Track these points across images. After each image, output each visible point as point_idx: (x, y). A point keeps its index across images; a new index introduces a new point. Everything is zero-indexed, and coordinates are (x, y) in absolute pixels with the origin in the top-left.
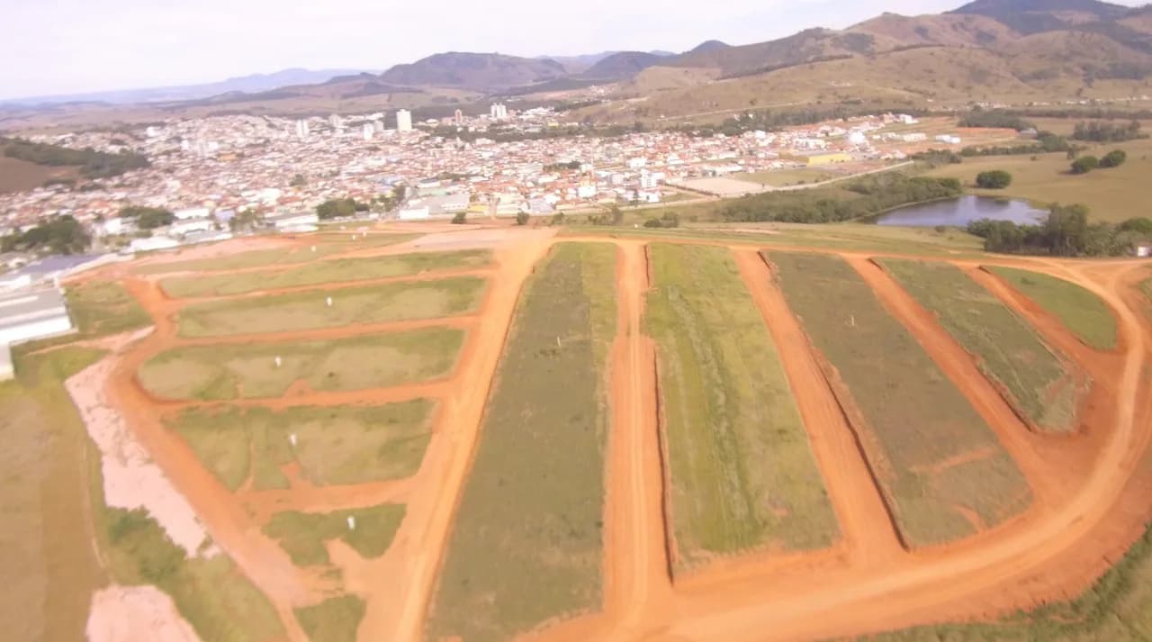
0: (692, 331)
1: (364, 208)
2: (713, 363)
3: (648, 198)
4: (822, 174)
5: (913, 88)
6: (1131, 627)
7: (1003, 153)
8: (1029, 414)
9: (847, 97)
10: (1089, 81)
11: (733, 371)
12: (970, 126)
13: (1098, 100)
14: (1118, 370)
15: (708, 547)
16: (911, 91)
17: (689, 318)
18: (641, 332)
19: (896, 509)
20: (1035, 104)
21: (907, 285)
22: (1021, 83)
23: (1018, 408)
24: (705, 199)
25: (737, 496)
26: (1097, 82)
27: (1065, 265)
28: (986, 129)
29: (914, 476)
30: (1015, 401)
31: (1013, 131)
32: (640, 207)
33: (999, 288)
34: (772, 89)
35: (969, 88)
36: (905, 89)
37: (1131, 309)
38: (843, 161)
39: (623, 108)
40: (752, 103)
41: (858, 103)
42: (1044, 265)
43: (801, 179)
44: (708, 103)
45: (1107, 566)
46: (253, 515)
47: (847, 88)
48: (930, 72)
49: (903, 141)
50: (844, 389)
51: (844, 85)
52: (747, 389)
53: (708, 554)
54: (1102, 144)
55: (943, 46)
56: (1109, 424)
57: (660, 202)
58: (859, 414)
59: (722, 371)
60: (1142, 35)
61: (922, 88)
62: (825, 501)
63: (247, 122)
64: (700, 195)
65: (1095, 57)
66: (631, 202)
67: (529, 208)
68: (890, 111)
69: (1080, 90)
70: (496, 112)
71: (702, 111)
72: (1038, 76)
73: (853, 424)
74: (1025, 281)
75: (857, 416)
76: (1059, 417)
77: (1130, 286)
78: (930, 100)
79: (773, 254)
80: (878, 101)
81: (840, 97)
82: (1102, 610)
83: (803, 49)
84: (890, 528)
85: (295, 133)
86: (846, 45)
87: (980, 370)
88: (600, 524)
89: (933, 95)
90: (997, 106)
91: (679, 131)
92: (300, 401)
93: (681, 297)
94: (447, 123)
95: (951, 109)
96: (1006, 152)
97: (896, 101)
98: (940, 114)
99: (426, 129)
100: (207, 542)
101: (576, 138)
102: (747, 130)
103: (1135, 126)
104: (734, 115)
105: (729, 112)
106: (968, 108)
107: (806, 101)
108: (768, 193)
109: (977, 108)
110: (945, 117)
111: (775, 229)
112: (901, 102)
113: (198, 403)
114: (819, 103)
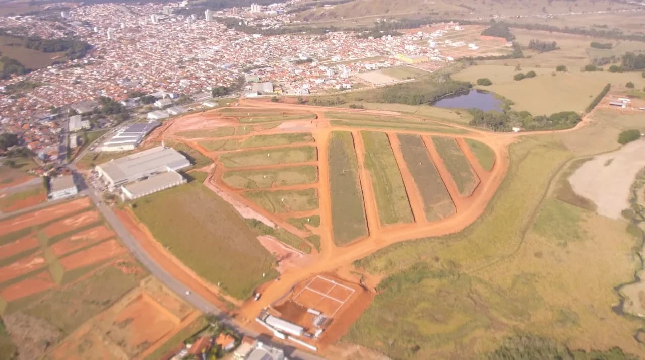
0: (378, 168)
1: (229, 90)
2: (385, 178)
3: (346, 86)
5: (464, 4)
9: (433, 10)
11: (390, 181)
12: (486, 35)
15: (388, 223)
16: (464, 7)
17: (377, 163)
18: (365, 167)
20: (521, 16)
25: (392, 212)
28: (493, 38)
29: (430, 208)
31: (504, 40)
32: (343, 92)
33: (466, 149)
34: (396, 4)
35: (492, 5)
36: (461, 6)
39: (322, 12)
40: (387, 11)
41: (437, 14)
43: (409, 76)
46: (282, 219)
47: (432, 5)
49: (453, 46)
51: (431, 2)
52: (394, 186)
57: (351, 89)
61: (469, 4)
63: (118, 10)
64: (368, 84)
66: (340, 88)
68: (452, 20)
70: (254, 7)
71: (362, 15)
76: (466, 193)
77: (505, 147)
79: (402, 135)
80: (447, 13)
81: (429, 10)
89: (473, 10)
90: (503, 17)
91: (353, 32)
92: (278, 189)
93: (374, 155)
94: (229, 15)
95: (481, 19)
96: (495, 58)
97: (456, 13)
98: (475, 23)
99: (220, 20)
100: (276, 226)
101: (303, 34)
102: (384, 35)
103: (554, 44)
104: (378, 19)
105: (376, 17)
106: (488, 19)
107: (413, 12)
108: (395, 85)
109: (493, 20)
110: (477, 26)
111: (399, 112)
112: (458, 14)
113: (248, 189)
114: (419, 13)
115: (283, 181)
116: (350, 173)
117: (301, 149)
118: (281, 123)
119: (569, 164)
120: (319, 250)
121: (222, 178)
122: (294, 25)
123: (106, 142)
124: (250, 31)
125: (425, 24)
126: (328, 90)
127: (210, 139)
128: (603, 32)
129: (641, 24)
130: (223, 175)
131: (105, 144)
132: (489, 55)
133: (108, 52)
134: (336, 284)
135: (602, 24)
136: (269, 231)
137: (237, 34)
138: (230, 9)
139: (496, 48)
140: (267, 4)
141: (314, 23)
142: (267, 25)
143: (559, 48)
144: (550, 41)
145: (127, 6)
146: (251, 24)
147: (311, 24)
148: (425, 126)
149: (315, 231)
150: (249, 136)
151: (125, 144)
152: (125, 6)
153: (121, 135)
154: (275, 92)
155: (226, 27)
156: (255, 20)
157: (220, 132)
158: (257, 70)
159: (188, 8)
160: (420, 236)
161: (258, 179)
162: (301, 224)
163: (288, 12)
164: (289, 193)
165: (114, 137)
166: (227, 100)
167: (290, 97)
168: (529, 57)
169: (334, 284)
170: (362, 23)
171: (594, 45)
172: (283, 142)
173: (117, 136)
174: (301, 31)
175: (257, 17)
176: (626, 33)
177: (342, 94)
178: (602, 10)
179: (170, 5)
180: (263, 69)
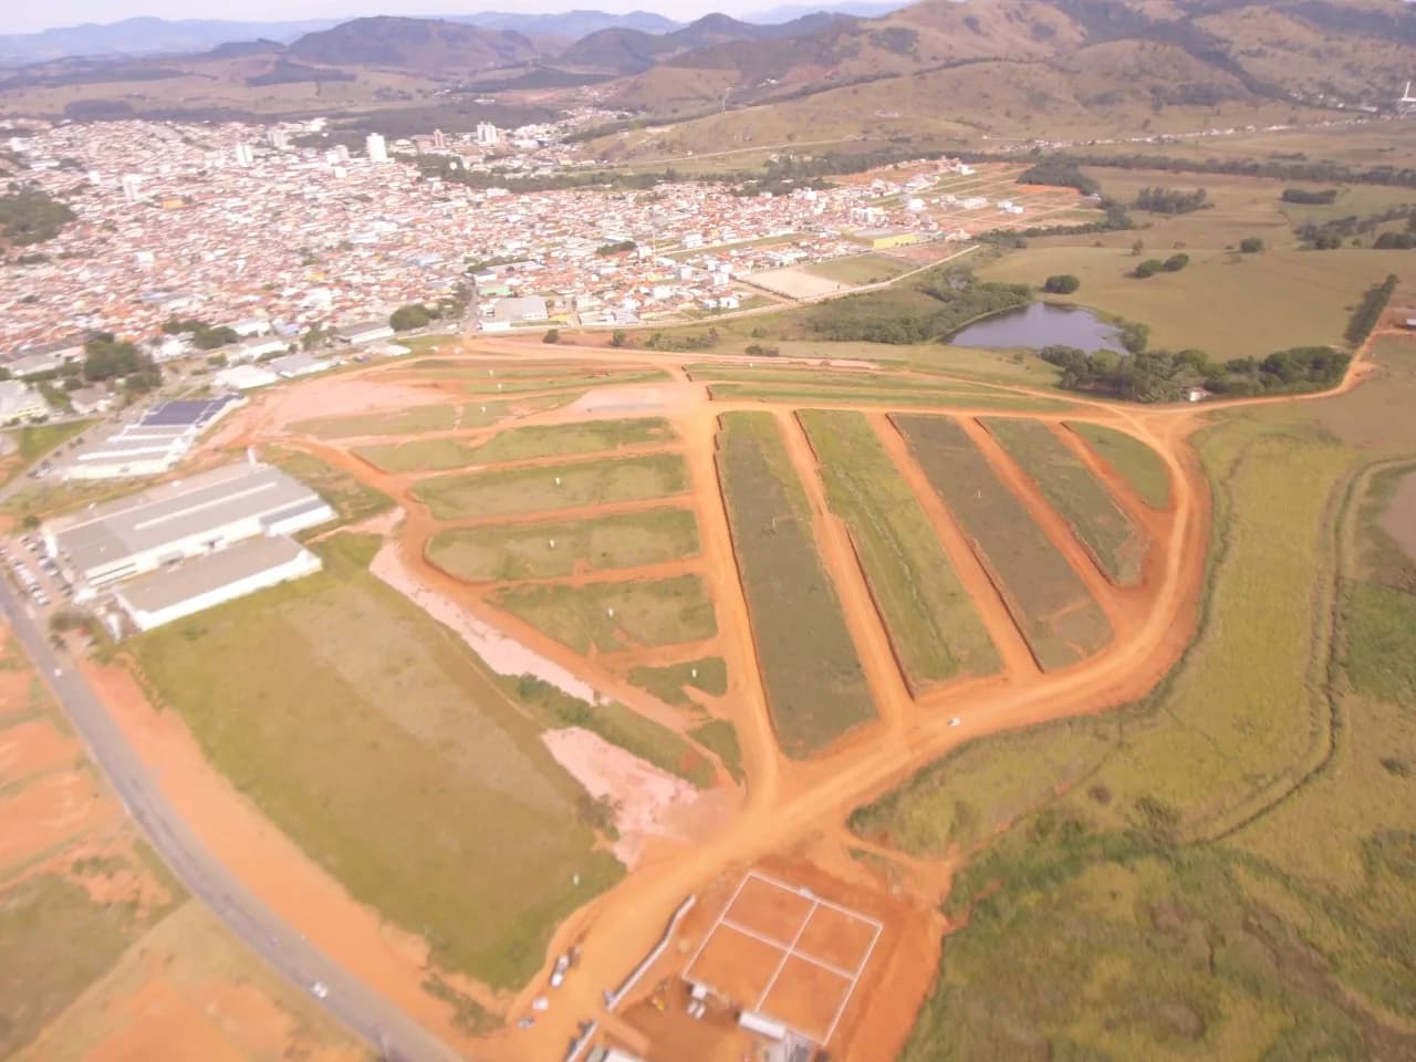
0: (867, 509)
1: (434, 315)
2: (892, 539)
3: (728, 304)
4: (892, 265)
5: (966, 119)
6: (1172, 715)
7: (1067, 234)
8: (1108, 571)
9: (895, 132)
10: (1157, 107)
11: (908, 546)
12: (1031, 183)
13: (1165, 136)
14: (1169, 526)
15: (929, 677)
16: (965, 123)
17: (860, 497)
18: (829, 511)
19: (1033, 646)
20: (1098, 142)
21: (1011, 448)
22: (1084, 111)
23: (1102, 566)
24: (785, 305)
25: (936, 642)
26: (1165, 110)
27: (1132, 414)
28: (1047, 189)
29: (1041, 624)
30: (1099, 561)
31: (1074, 192)
32: (723, 316)
33: (1082, 451)
34: (812, 120)
35: (1027, 118)
36: (958, 121)
37: (1182, 466)
38: (907, 244)
39: (644, 141)
40: (790, 138)
41: (907, 140)
42: (1113, 415)
43: (872, 277)
44: (741, 137)
45: (1158, 678)
46: (612, 672)
47: (893, 120)
48: (986, 96)
49: (964, 208)
50: (985, 556)
51: (890, 115)
52: (921, 561)
53: (928, 681)
54: (1167, 218)
55: (1000, 60)
56: (1161, 576)
57: (740, 309)
58: (999, 578)
59: (900, 545)
60: (1219, 40)
61: (975, 119)
62: (991, 644)
63: (153, 135)
64: (778, 298)
65: (1165, 77)
66: (714, 309)
67: (615, 319)
68: (944, 154)
69: (1147, 123)
70: (484, 132)
71: (734, 147)
72: (1102, 100)
73: (997, 585)
74: (1101, 442)
75: (999, 581)
76: (1129, 575)
77: (1183, 440)
78: (985, 137)
79: (900, 418)
80: (930, 139)
81: (887, 132)
82: (1156, 705)
83: (836, 49)
84: (1031, 660)
85: (235, 160)
86: (886, 44)
87: (1073, 534)
88: (859, 666)
89: (988, 129)
90: (1058, 145)
91: (719, 183)
92: (590, 579)
93: (847, 474)
94: (427, 148)
95: (1008, 150)
96: (1071, 231)
97: (950, 139)
98: (997, 158)
99: (405, 159)
100: (597, 695)
101: (604, 190)
102: (794, 187)
103: (1200, 195)
104: (773, 156)
105: (765, 150)
106: (1027, 149)
107: (850, 137)
108: (845, 298)
109: (1037, 150)
110: (1003, 165)
111: (872, 361)
112: (954, 140)
113: (504, 583)
114: (864, 140)
115: (604, 555)
116: (791, 525)
117: (645, 462)
118: (585, 392)
119: (1364, 484)
120: (738, 774)
121: (427, 551)
122: (581, 169)
123: (85, 452)
124: (478, 181)
125: (884, 162)
126: (684, 314)
127: (385, 439)
128: (1299, 167)
129: (1380, 151)
130: (431, 540)
131: (83, 457)
132: (1054, 223)
133: (122, 229)
134: (818, 901)
135: (1291, 151)
136: (577, 715)
137: (447, 189)
138: (429, 137)
139: (1062, 208)
140: (514, 127)
141: (626, 166)
142: (516, 171)
143: (1212, 206)
144: (1186, 190)
145: (178, 128)
146: (480, 168)
147: (619, 167)
148: (952, 394)
149: (717, 708)
150: (494, 429)
151: (142, 457)
152: (172, 127)
153: (132, 432)
154: (554, 318)
155: (419, 174)
156: (489, 159)
157: (416, 420)
158: (502, 269)
159: (325, 135)
160: (1034, 715)
161: (531, 550)
162: (667, 686)
163: (566, 141)
164: (627, 589)
165: (113, 439)
166: (431, 340)
167: (595, 332)
168: (1148, 226)
169: (812, 902)
170: (740, 164)
171: (1290, 197)
172: (595, 448)
173: (122, 437)
174: (600, 181)
175: (492, 154)
176: (1356, 171)
177: (718, 323)
178: (1277, 125)
179: (283, 128)
180: (516, 266)
